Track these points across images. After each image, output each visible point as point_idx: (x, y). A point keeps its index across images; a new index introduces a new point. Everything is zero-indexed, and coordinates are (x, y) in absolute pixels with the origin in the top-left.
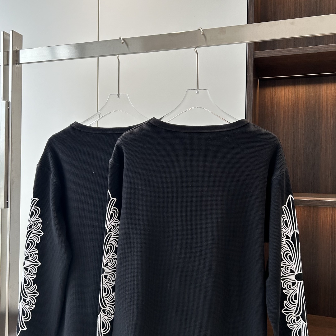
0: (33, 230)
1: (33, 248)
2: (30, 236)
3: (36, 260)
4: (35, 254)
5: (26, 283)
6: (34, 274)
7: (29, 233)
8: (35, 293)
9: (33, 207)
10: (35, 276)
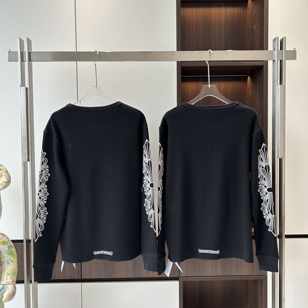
0: (44, 173)
1: (44, 184)
2: (42, 177)
3: (46, 192)
4: (45, 188)
5: (40, 206)
6: (45, 201)
7: (41, 175)
8: (46, 212)
9: (43, 158)
10: (46, 202)
